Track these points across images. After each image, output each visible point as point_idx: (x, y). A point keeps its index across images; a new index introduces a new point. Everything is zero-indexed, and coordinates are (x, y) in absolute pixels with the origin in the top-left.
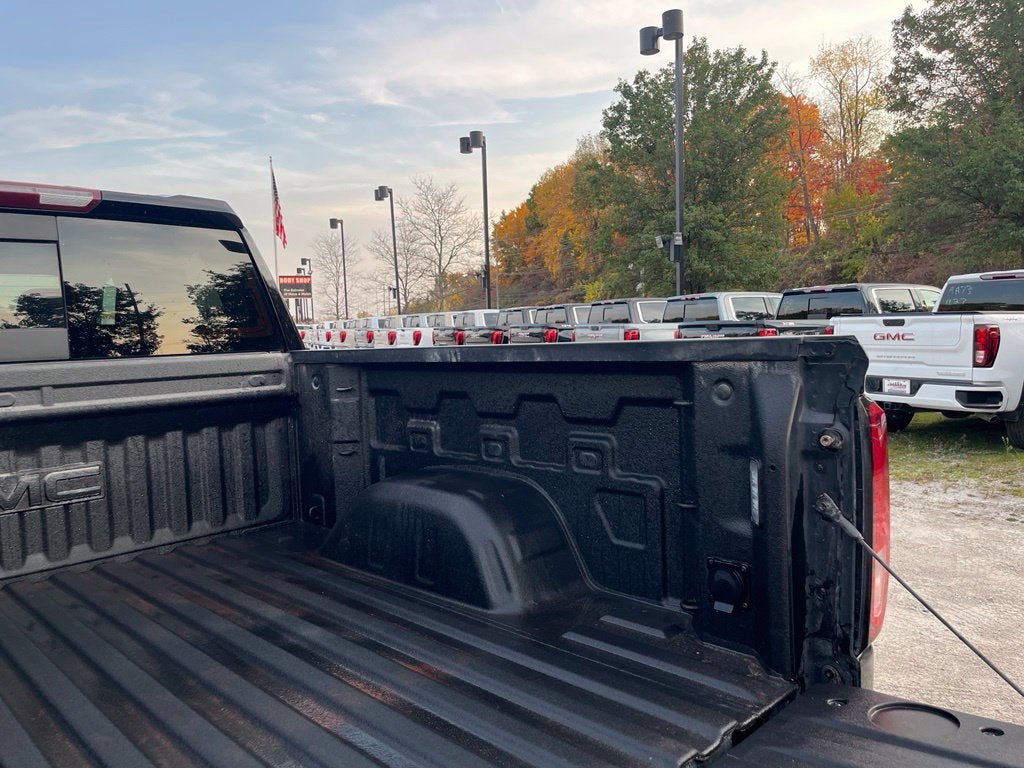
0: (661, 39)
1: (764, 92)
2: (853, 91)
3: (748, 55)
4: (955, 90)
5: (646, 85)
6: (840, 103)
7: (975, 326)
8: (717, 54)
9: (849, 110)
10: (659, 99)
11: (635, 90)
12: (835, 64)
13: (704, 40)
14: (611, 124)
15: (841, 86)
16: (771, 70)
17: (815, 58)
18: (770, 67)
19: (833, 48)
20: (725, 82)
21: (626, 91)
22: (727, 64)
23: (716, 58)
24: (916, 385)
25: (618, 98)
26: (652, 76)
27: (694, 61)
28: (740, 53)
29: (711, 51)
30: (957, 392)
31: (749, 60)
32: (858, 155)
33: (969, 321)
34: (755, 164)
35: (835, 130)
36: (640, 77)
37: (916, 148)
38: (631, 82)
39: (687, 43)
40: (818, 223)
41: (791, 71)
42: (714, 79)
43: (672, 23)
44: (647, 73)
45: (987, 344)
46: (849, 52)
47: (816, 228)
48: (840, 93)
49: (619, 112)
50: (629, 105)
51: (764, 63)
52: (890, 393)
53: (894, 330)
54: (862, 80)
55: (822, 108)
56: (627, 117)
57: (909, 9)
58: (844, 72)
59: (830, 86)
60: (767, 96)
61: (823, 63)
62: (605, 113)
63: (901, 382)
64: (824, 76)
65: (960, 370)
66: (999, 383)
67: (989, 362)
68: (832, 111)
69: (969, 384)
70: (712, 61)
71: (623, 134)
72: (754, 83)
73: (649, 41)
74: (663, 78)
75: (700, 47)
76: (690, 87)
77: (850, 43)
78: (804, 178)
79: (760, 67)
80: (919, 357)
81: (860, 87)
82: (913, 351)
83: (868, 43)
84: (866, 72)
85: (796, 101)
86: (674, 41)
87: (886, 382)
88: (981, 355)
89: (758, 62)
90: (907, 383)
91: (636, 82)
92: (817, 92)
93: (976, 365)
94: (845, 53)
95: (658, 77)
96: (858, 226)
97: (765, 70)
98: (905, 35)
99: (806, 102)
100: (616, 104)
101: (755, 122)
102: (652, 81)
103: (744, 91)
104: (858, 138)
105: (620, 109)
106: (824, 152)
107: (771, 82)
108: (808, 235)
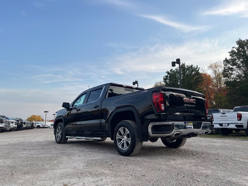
0: (176, 64)
1: (197, 73)
2: (218, 73)
3: (193, 66)
4: (237, 73)
5: (172, 72)
6: (215, 75)
7: (237, 114)
8: (187, 66)
9: (218, 77)
10: (175, 74)
11: (170, 73)
12: (213, 67)
13: (184, 63)
14: (165, 79)
15: (215, 72)
16: (199, 69)
17: (208, 66)
18: (198, 68)
19: (213, 64)
20: (189, 71)
21: (168, 73)
22: (189, 68)
23: (187, 67)
24: (228, 124)
25: (166, 74)
26: (174, 70)
27: (182, 67)
28: (192, 66)
29: (186, 65)
30: (235, 125)
31: (194, 67)
32: (221, 86)
33: (236, 113)
34: (197, 88)
35: (215, 81)
36: (171, 70)
37: (230, 84)
38: (169, 71)
39: (181, 64)
40: (213, 102)
41: (203, 68)
42: (187, 71)
43: (178, 61)
44: (173, 69)
45: (240, 117)
46: (216, 64)
47: (213, 103)
48: (215, 73)
49: (166, 77)
50: (169, 76)
51: (197, 68)
52: (224, 126)
53: (224, 115)
54: (220, 70)
55: (211, 76)
56: (168, 78)
57: (226, 58)
58: (216, 68)
59: (213, 71)
60: (198, 74)
61: (211, 67)
62: (164, 77)
63: (226, 124)
64: (211, 69)
65: (236, 121)
66: (243, 124)
67: (240, 120)
68: (214, 77)
69: (237, 124)
70: (186, 67)
71: (168, 81)
72: (195, 72)
73: (173, 64)
74: (176, 70)
75: (184, 65)
76: (182, 72)
77: (217, 63)
78: (208, 91)
79: (196, 68)
80: (228, 119)
81: (220, 72)
82: (227, 118)
83: (221, 63)
84: (221, 68)
85: (205, 74)
86: (179, 64)
87: (223, 124)
88: (239, 119)
89: (196, 67)
90: (227, 124)
91: (170, 71)
92: (210, 73)
93: (238, 120)
94: (216, 65)
95: (175, 70)
96: (222, 102)
97: (198, 69)
98: (226, 63)
99: (207, 75)
100: (166, 75)
101: (196, 79)
102: (174, 71)
103: (193, 73)
104: (220, 83)
105: (167, 76)
106: (213, 86)
107: (199, 71)
108: (211, 105)
